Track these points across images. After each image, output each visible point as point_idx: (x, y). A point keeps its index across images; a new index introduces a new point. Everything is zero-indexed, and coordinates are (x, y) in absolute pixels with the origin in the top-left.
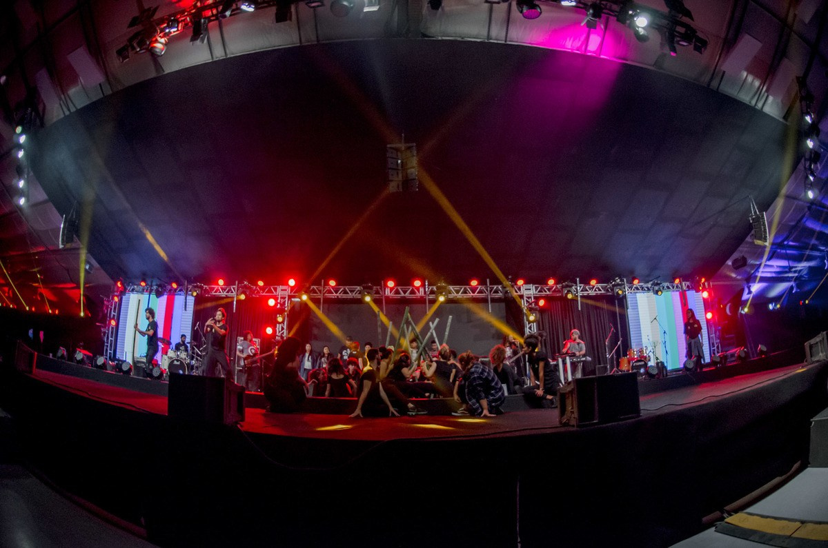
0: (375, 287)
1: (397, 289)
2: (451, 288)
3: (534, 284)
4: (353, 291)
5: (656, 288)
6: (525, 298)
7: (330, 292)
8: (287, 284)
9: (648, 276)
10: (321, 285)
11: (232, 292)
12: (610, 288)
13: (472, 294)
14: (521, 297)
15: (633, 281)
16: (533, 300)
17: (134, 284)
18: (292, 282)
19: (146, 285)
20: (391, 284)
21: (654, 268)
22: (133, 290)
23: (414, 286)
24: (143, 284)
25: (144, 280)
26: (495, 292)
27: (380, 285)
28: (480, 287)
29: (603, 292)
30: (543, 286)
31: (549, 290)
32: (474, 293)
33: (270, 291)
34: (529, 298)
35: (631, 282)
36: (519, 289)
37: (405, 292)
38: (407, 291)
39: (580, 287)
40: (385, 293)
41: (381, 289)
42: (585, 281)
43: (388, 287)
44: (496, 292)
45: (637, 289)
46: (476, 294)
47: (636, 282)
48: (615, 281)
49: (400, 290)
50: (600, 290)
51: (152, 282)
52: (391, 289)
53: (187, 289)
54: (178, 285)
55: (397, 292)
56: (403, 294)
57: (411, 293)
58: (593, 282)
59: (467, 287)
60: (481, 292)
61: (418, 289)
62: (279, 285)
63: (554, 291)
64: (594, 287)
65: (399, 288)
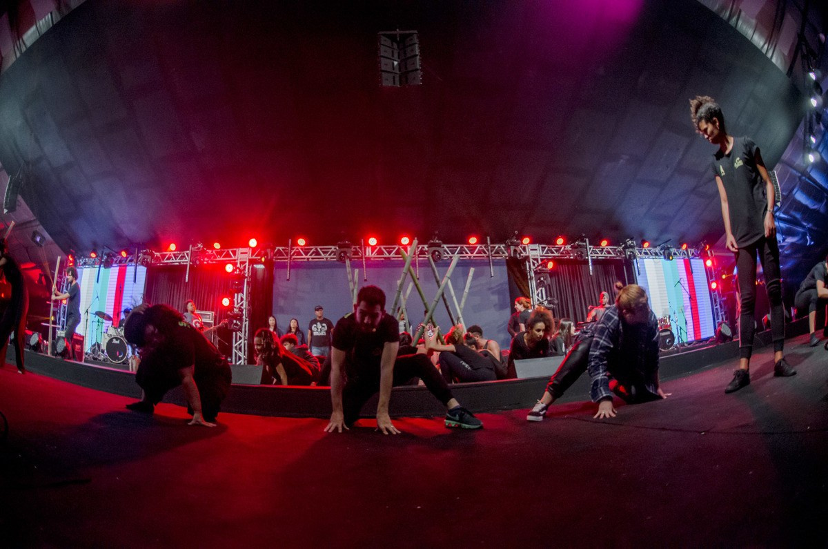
0: (353, 247)
1: (380, 249)
2: (445, 246)
3: (540, 243)
4: (327, 252)
5: (667, 252)
6: (531, 260)
7: (299, 254)
8: (247, 246)
9: (656, 240)
10: (288, 246)
11: (186, 259)
12: (619, 251)
13: (470, 254)
14: (527, 258)
15: (643, 244)
16: (540, 262)
17: (85, 257)
18: (253, 243)
19: (96, 257)
20: (373, 241)
21: (664, 231)
22: (85, 264)
23: (401, 244)
24: (93, 255)
25: (95, 251)
26: (495, 253)
27: (360, 244)
28: (479, 246)
29: (613, 255)
30: (550, 246)
31: (556, 251)
32: (472, 253)
33: (228, 255)
34: (535, 259)
35: (641, 245)
36: (524, 249)
37: (390, 253)
38: (392, 251)
39: (590, 248)
40: (365, 254)
41: (360, 248)
42: (596, 243)
43: (369, 245)
44: (497, 252)
45: (646, 253)
46: (474, 254)
47: (646, 245)
48: (625, 243)
49: (384, 250)
50: (609, 253)
51: (103, 252)
52: (373, 248)
53: (138, 257)
54: (128, 253)
55: (380, 252)
56: (387, 255)
57: (398, 252)
58: (604, 243)
59: (464, 246)
60: (479, 252)
61: (405, 248)
62: (238, 247)
63: (562, 253)
64: (603, 249)
65: (382, 247)
